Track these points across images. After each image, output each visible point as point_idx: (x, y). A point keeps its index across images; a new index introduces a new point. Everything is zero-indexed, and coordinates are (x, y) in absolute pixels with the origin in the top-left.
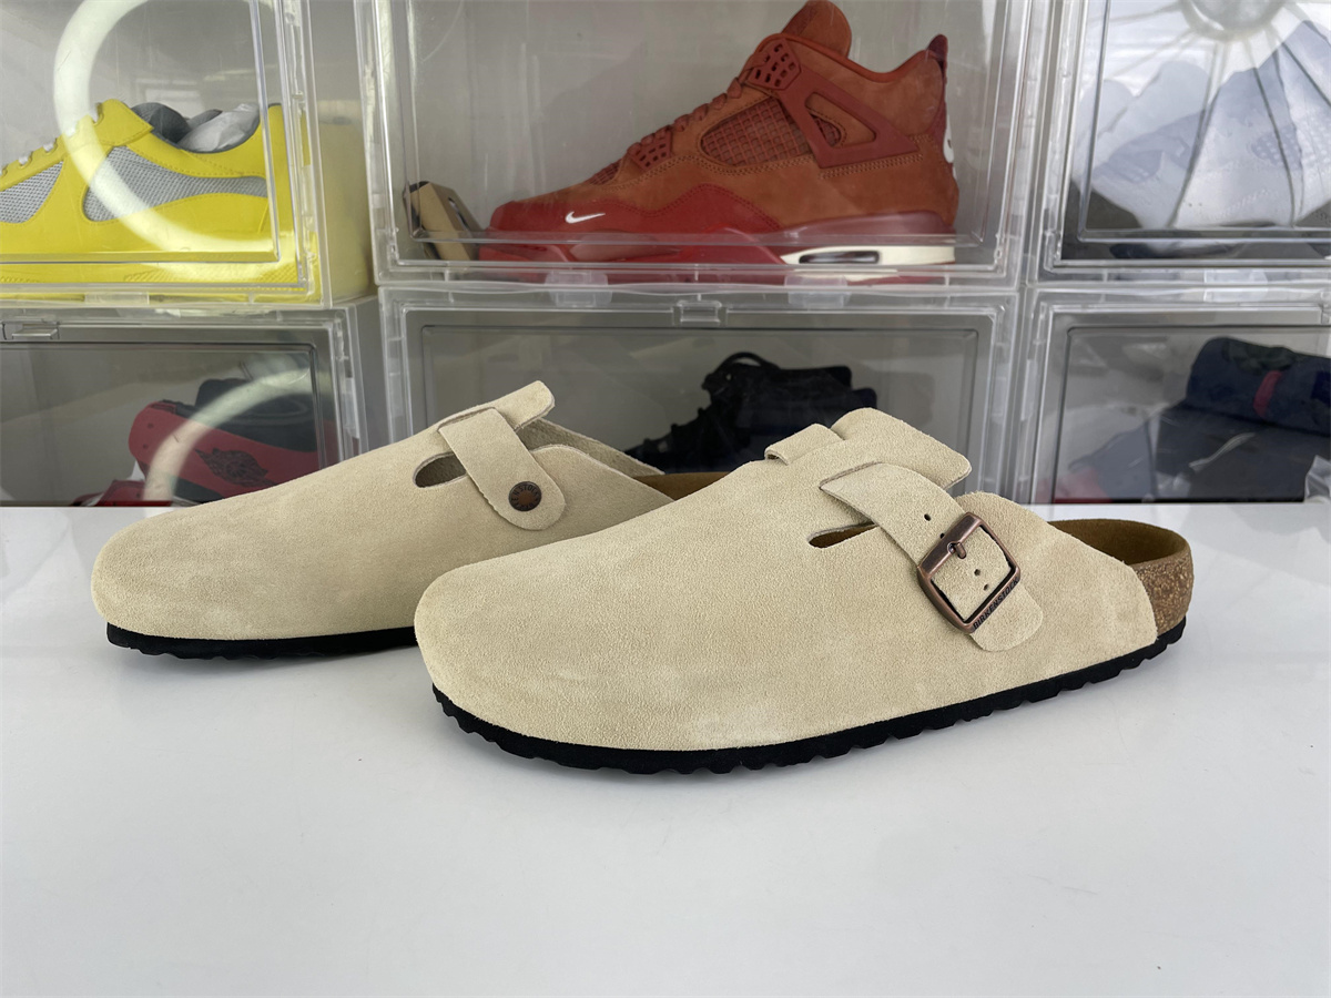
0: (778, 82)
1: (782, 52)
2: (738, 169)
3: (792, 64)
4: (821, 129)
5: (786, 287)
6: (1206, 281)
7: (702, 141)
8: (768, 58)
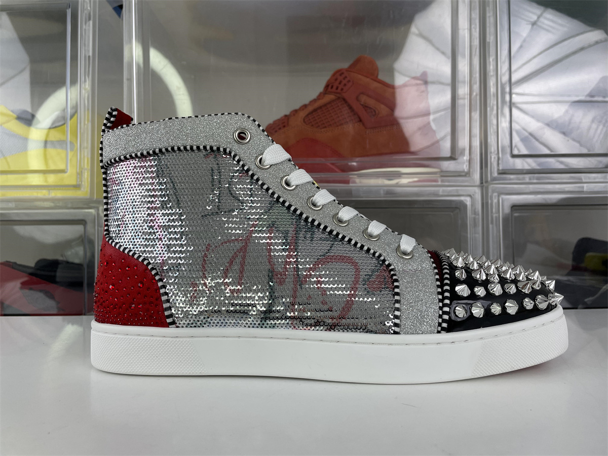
0: (342, 89)
1: (343, 76)
2: (323, 130)
3: (349, 81)
4: (366, 110)
5: (351, 185)
6: (584, 180)
7: (304, 120)
8: (336, 80)
